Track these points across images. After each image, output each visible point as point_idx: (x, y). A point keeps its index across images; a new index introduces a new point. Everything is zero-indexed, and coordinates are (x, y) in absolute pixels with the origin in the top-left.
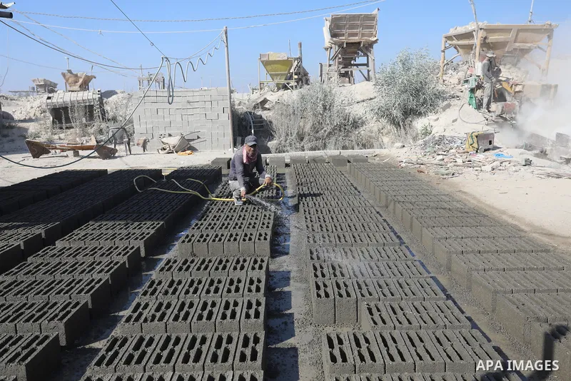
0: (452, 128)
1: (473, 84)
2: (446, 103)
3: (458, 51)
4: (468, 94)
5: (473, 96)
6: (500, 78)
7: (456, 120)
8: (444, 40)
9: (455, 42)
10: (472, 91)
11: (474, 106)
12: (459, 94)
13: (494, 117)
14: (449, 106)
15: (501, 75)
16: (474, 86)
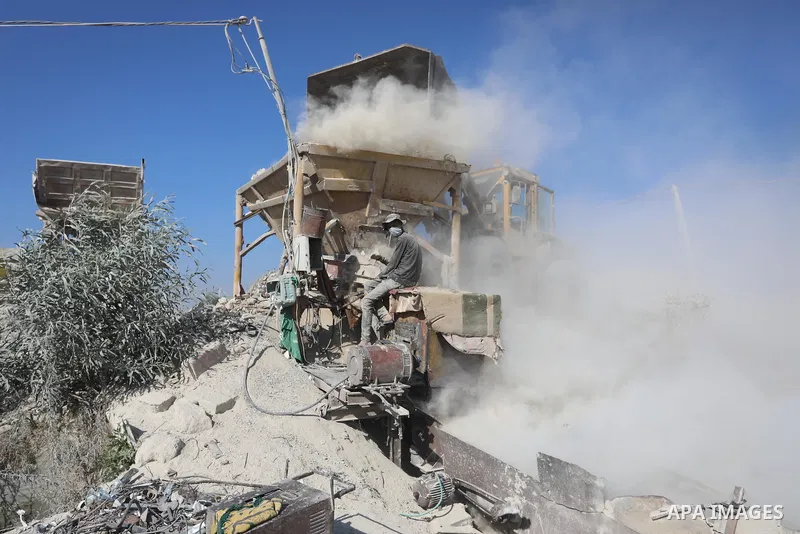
0: (209, 434)
1: (289, 295)
2: (213, 345)
3: (270, 226)
4: (278, 320)
5: (291, 324)
6: (359, 280)
7: (230, 404)
8: (239, 199)
9: (260, 202)
10: (289, 311)
11: (296, 353)
12: (258, 320)
13: (344, 392)
14: (220, 356)
15: (359, 273)
16: (292, 299)
